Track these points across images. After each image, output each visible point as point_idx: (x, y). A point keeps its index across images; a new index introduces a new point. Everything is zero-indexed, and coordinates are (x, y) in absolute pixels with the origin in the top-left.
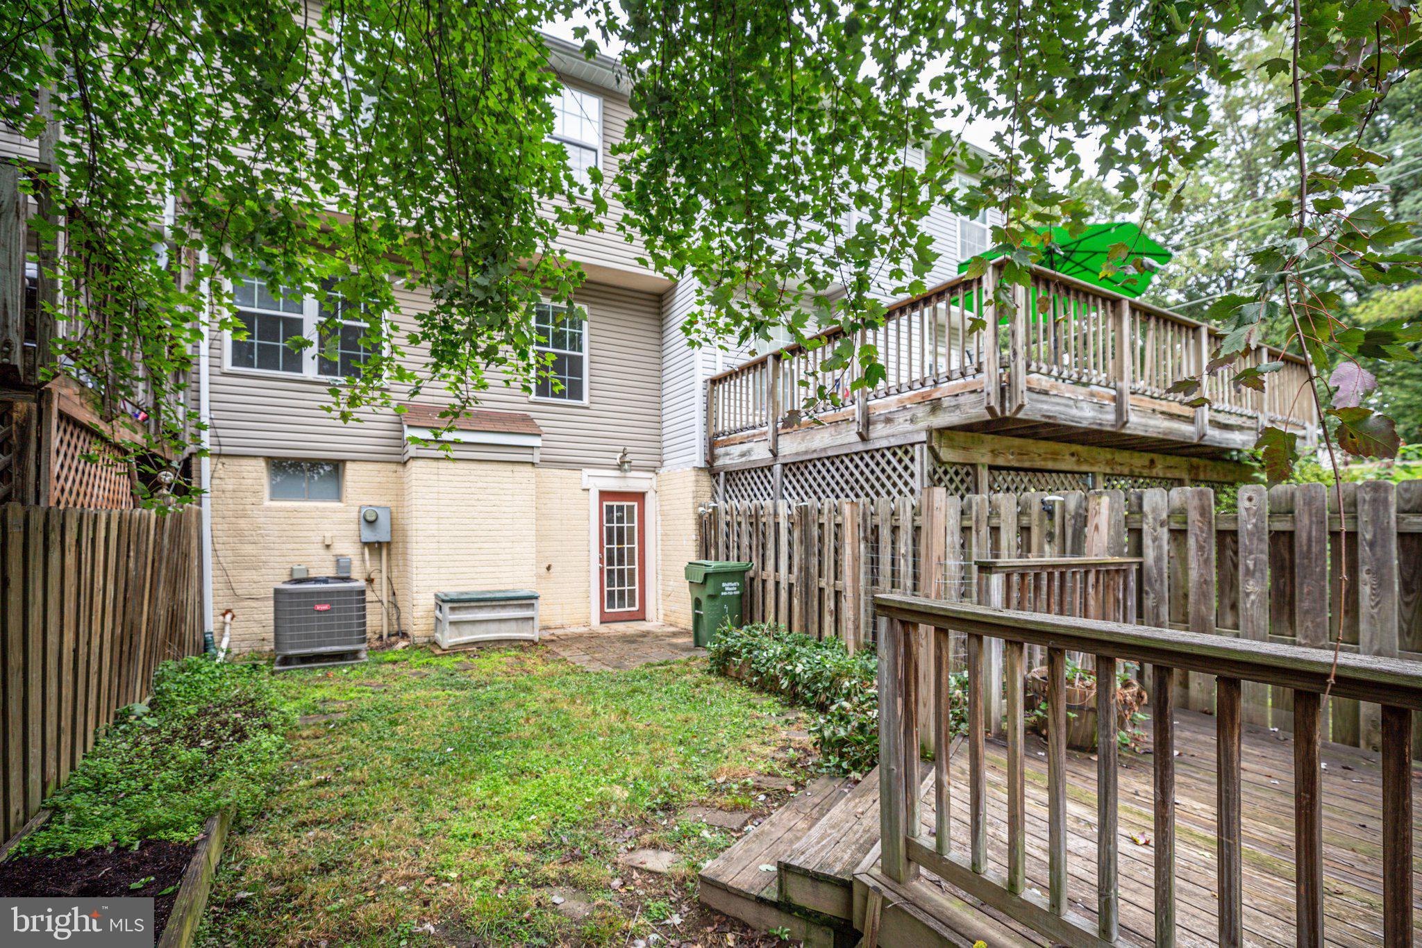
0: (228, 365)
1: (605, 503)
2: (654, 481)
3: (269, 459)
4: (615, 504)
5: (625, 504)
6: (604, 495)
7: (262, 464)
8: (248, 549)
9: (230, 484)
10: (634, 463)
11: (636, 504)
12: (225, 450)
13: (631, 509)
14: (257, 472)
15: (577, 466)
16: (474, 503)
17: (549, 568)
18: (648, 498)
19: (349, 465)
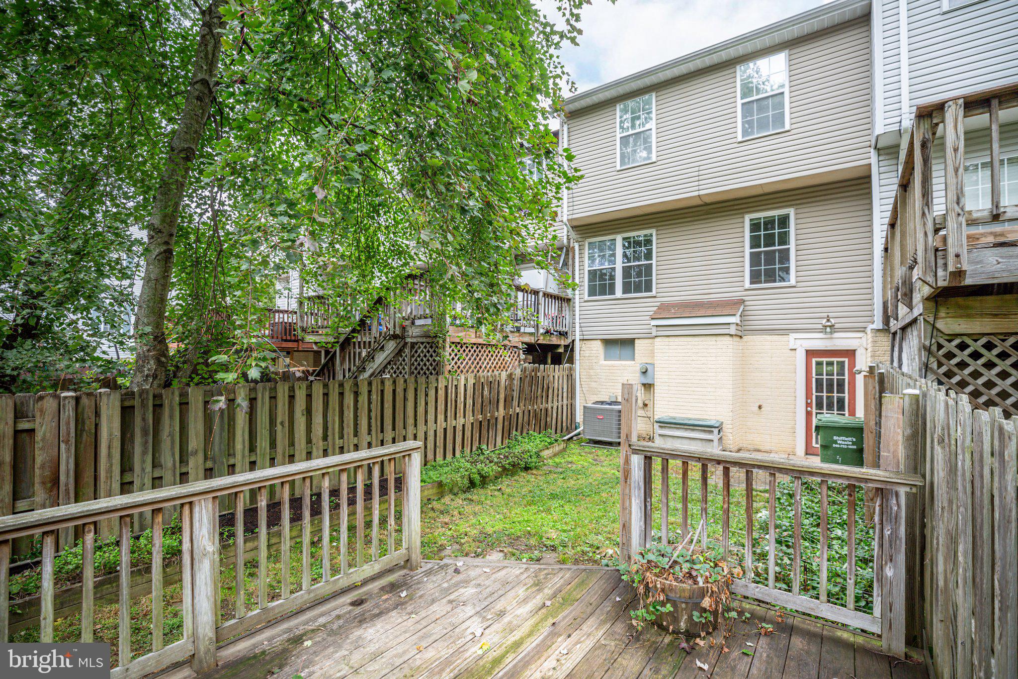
0: (586, 297)
1: (814, 360)
2: (864, 339)
3: (601, 340)
4: (825, 360)
5: (835, 360)
6: (810, 354)
7: (599, 342)
8: (593, 385)
9: (587, 353)
10: (837, 326)
11: (846, 360)
12: (585, 337)
13: (841, 365)
14: (598, 346)
15: (785, 332)
16: (689, 362)
17: (760, 407)
18: (858, 354)
19: (636, 341)
